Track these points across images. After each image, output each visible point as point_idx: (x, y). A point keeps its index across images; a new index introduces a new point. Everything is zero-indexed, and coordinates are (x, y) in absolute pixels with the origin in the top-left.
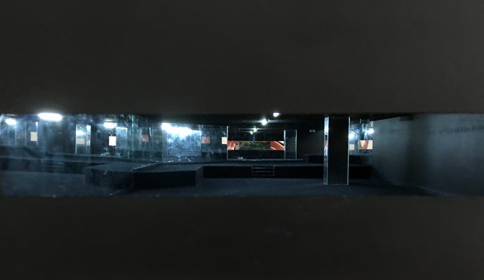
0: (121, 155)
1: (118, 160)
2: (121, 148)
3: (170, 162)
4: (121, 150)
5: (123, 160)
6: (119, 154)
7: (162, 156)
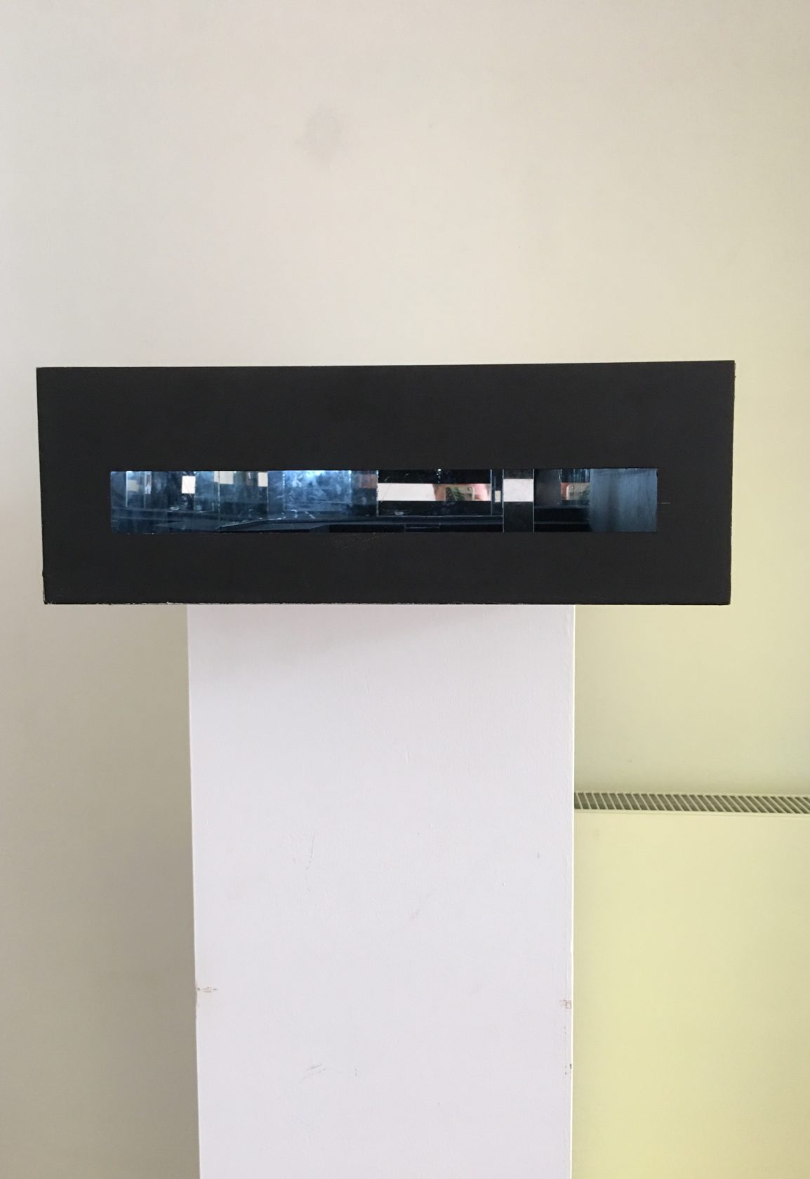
0: (203, 510)
1: (200, 516)
2: (203, 497)
3: (280, 519)
4: (203, 500)
5: (206, 517)
6: (199, 508)
7: (268, 510)
